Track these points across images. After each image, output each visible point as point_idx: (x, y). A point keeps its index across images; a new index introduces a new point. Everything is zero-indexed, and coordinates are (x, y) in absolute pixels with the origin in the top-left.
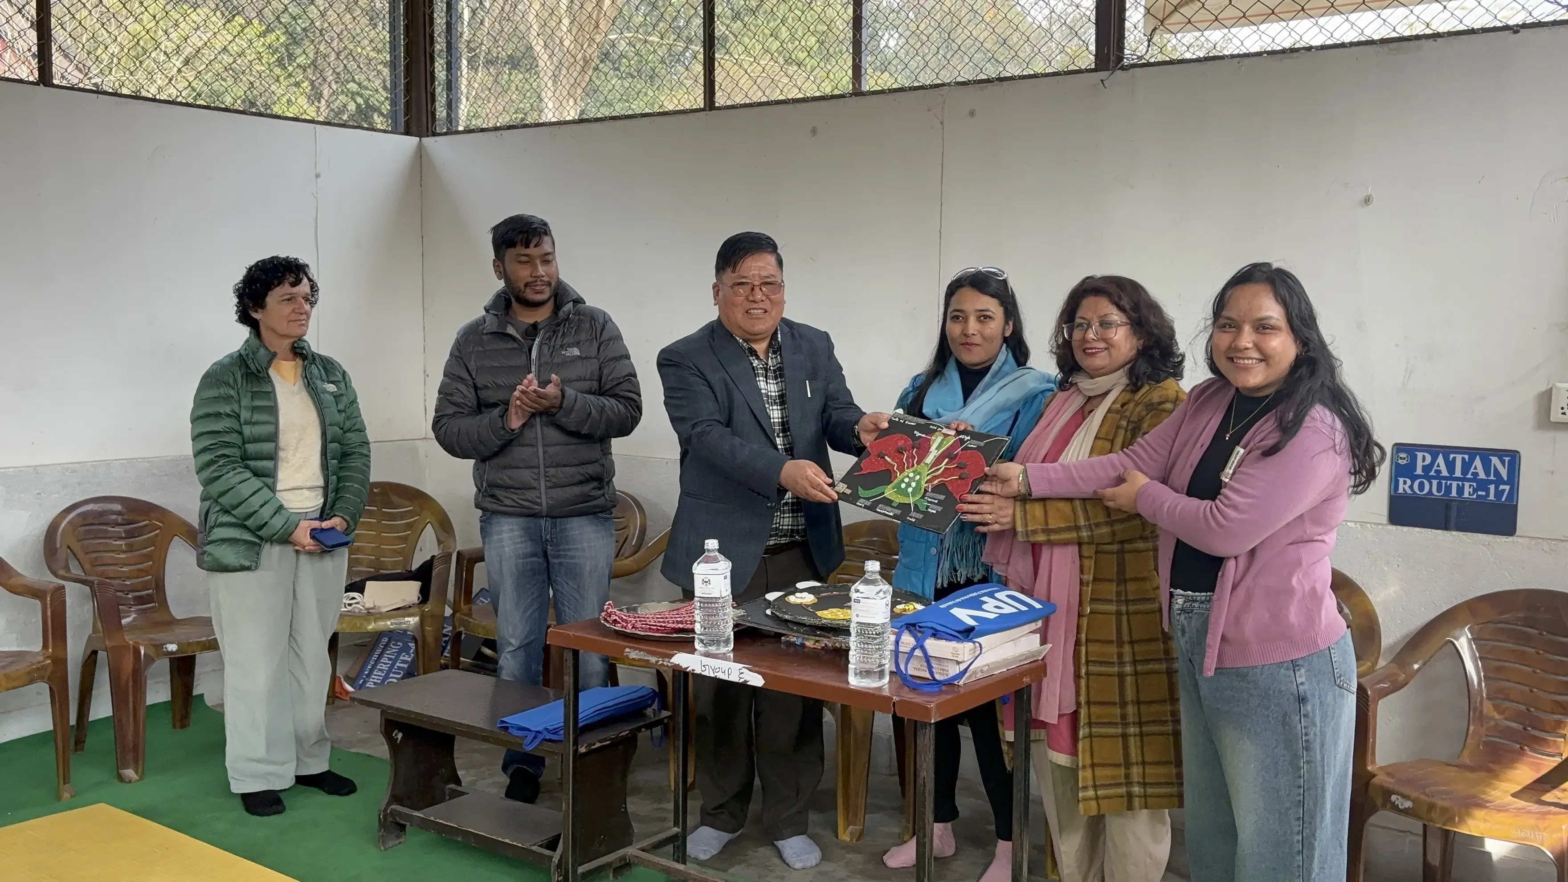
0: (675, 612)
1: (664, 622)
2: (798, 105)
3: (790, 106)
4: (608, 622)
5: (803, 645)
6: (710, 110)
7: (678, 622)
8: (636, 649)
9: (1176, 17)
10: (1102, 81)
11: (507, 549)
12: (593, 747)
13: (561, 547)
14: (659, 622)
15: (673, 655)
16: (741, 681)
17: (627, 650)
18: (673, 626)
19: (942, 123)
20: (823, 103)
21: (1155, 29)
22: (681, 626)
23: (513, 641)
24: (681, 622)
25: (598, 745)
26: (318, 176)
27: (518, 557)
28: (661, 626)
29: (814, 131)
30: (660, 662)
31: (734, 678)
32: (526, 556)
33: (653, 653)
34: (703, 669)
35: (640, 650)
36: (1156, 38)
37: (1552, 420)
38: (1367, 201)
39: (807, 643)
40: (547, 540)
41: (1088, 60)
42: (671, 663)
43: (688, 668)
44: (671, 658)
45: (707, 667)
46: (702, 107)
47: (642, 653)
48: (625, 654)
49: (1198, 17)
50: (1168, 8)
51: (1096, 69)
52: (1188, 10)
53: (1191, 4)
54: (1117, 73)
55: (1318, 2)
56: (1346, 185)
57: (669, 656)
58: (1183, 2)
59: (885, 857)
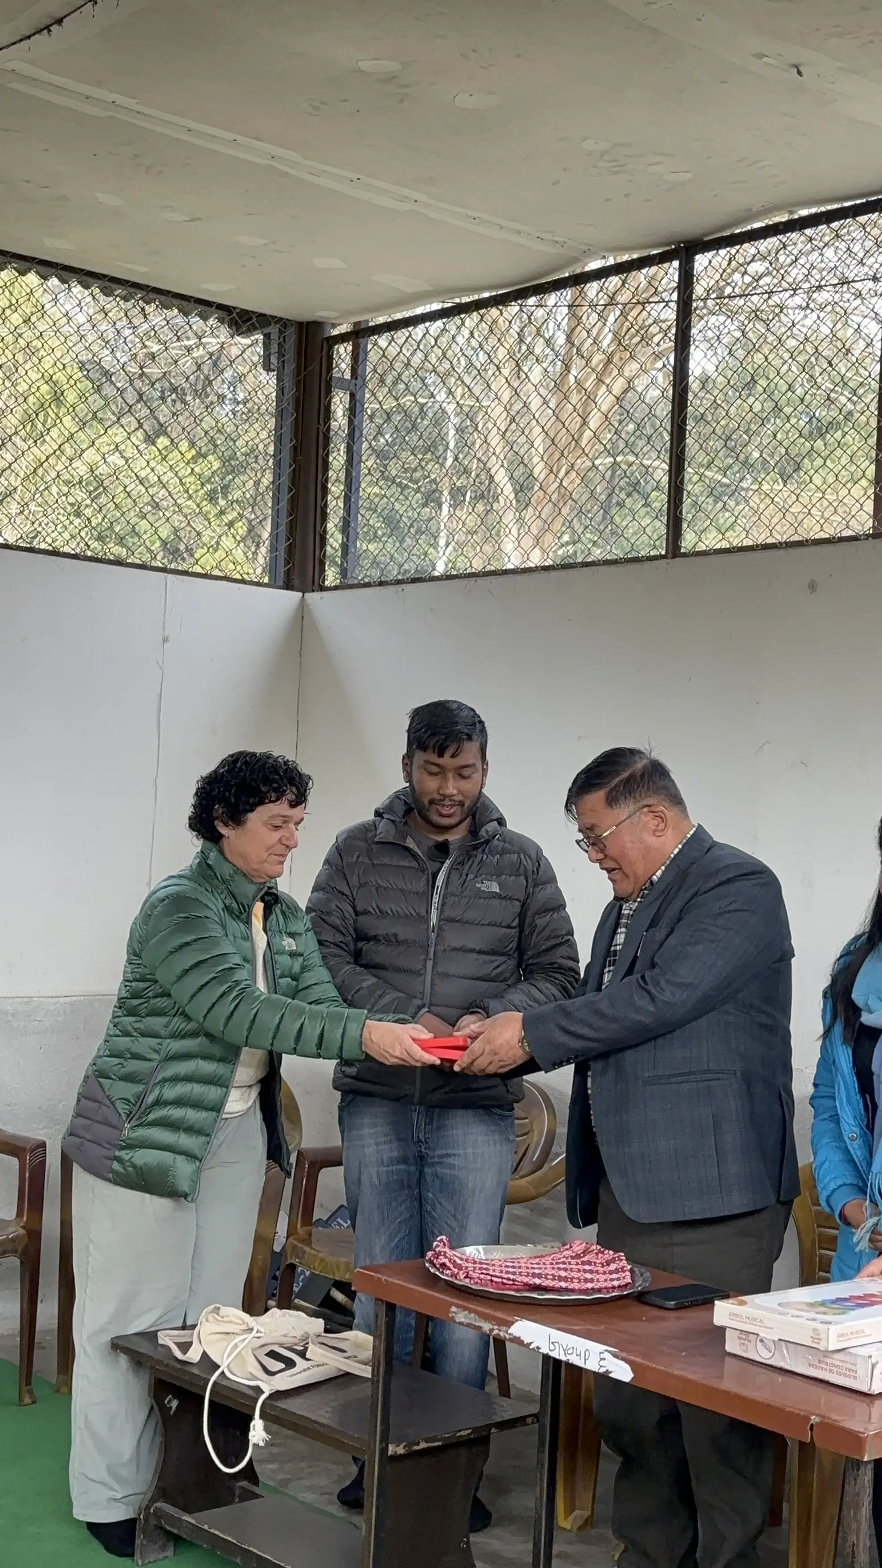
0: (537, 1260)
1: (514, 1273)
2: (792, 551)
3: (781, 552)
4: (434, 1265)
6: (673, 557)
7: (534, 1275)
8: (465, 1309)
12: (416, 1448)
13: (437, 1151)
14: (507, 1272)
15: (512, 1323)
16: (602, 1370)
17: (454, 1309)
18: (525, 1280)
20: (827, 548)
22: (537, 1281)
24: (539, 1276)
25: (423, 1445)
26: (165, 640)
27: (382, 1163)
28: (509, 1279)
29: (813, 587)
30: (496, 1332)
31: (592, 1365)
32: (392, 1162)
33: (487, 1318)
34: (552, 1347)
35: (471, 1311)
40: (420, 1141)
42: (510, 1334)
43: (531, 1343)
44: (509, 1328)
45: (556, 1345)
46: (663, 553)
47: (472, 1315)
48: (450, 1315)
57: (506, 1323)
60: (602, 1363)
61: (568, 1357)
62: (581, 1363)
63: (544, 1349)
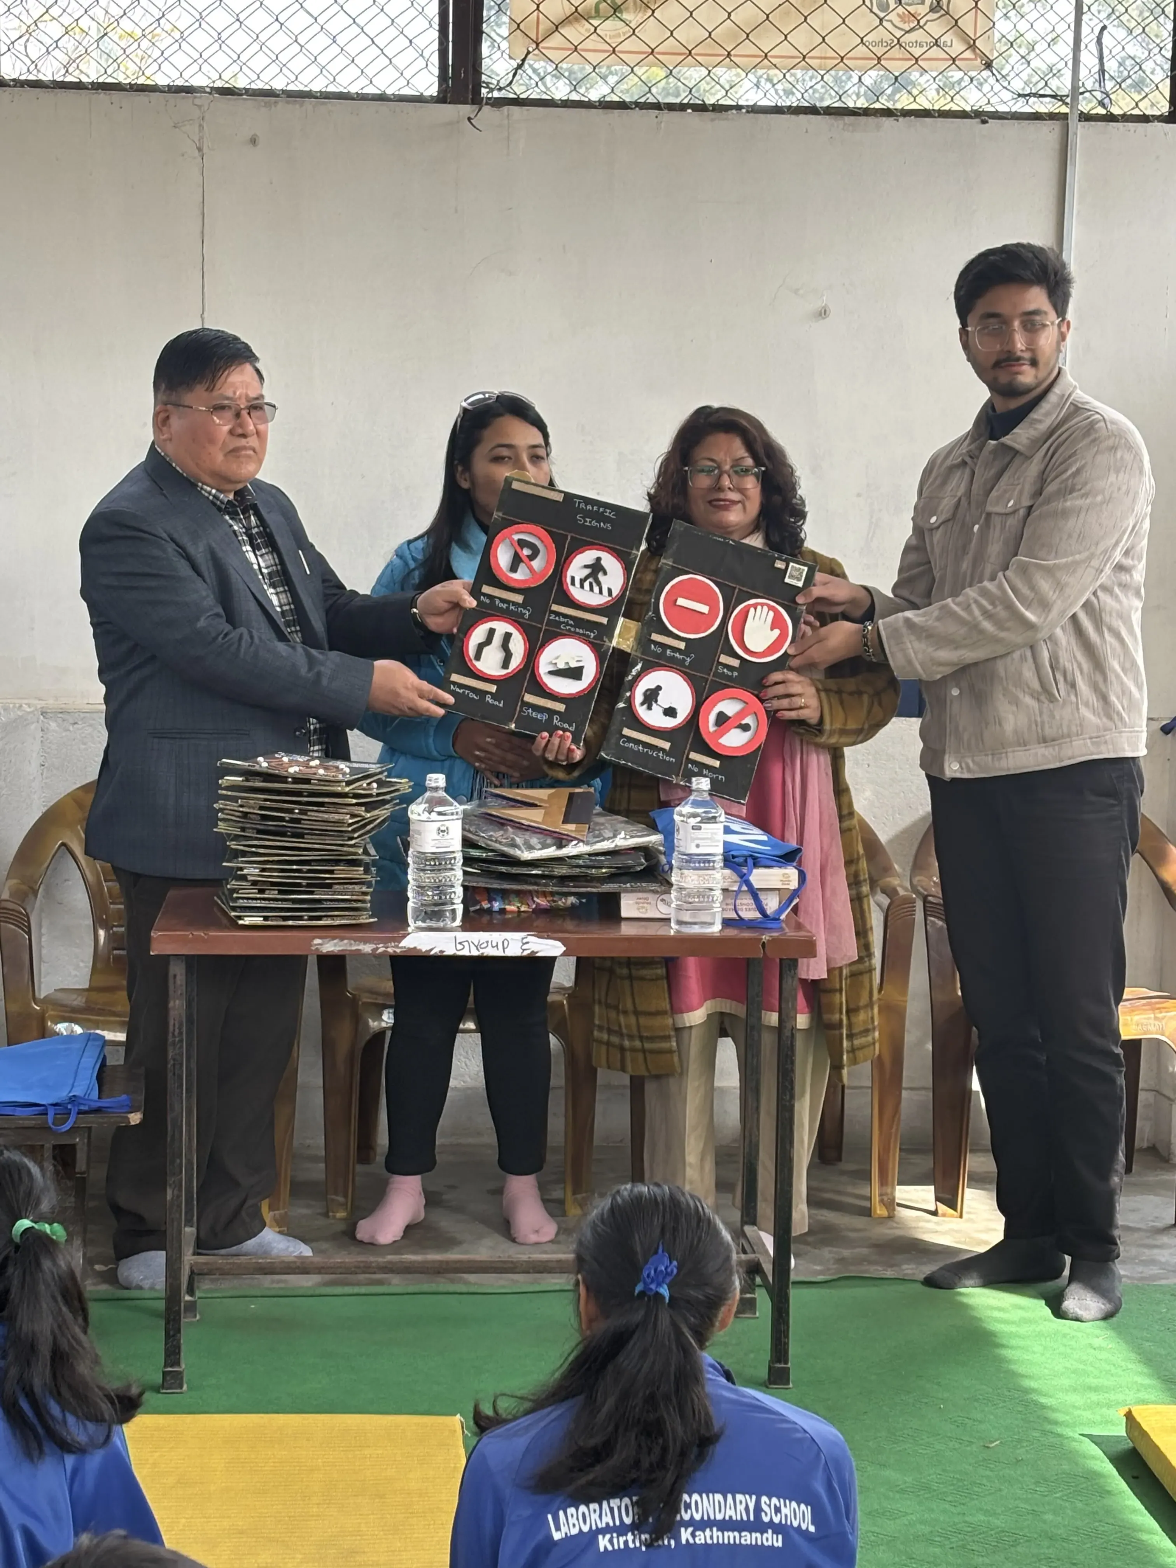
5: (503, 911)
8: (334, 938)
9: (556, 40)
10: (469, 119)
15: (403, 937)
16: (526, 953)
17: (317, 941)
21: (528, 53)
30: (380, 950)
31: (514, 950)
33: (366, 941)
34: (459, 947)
35: (342, 939)
38: (823, 313)
39: (508, 907)
42: (402, 948)
43: (431, 950)
44: (400, 942)
45: (466, 944)
47: (346, 941)
48: (313, 948)
49: (588, 44)
50: (545, 25)
51: (442, 98)
52: (574, 33)
53: (577, 25)
54: (486, 109)
55: (747, 48)
56: (796, 292)
57: (394, 940)
58: (567, 20)
59: (359, 1236)
60: (525, 947)
61: (482, 951)
62: (499, 953)
63: (450, 951)
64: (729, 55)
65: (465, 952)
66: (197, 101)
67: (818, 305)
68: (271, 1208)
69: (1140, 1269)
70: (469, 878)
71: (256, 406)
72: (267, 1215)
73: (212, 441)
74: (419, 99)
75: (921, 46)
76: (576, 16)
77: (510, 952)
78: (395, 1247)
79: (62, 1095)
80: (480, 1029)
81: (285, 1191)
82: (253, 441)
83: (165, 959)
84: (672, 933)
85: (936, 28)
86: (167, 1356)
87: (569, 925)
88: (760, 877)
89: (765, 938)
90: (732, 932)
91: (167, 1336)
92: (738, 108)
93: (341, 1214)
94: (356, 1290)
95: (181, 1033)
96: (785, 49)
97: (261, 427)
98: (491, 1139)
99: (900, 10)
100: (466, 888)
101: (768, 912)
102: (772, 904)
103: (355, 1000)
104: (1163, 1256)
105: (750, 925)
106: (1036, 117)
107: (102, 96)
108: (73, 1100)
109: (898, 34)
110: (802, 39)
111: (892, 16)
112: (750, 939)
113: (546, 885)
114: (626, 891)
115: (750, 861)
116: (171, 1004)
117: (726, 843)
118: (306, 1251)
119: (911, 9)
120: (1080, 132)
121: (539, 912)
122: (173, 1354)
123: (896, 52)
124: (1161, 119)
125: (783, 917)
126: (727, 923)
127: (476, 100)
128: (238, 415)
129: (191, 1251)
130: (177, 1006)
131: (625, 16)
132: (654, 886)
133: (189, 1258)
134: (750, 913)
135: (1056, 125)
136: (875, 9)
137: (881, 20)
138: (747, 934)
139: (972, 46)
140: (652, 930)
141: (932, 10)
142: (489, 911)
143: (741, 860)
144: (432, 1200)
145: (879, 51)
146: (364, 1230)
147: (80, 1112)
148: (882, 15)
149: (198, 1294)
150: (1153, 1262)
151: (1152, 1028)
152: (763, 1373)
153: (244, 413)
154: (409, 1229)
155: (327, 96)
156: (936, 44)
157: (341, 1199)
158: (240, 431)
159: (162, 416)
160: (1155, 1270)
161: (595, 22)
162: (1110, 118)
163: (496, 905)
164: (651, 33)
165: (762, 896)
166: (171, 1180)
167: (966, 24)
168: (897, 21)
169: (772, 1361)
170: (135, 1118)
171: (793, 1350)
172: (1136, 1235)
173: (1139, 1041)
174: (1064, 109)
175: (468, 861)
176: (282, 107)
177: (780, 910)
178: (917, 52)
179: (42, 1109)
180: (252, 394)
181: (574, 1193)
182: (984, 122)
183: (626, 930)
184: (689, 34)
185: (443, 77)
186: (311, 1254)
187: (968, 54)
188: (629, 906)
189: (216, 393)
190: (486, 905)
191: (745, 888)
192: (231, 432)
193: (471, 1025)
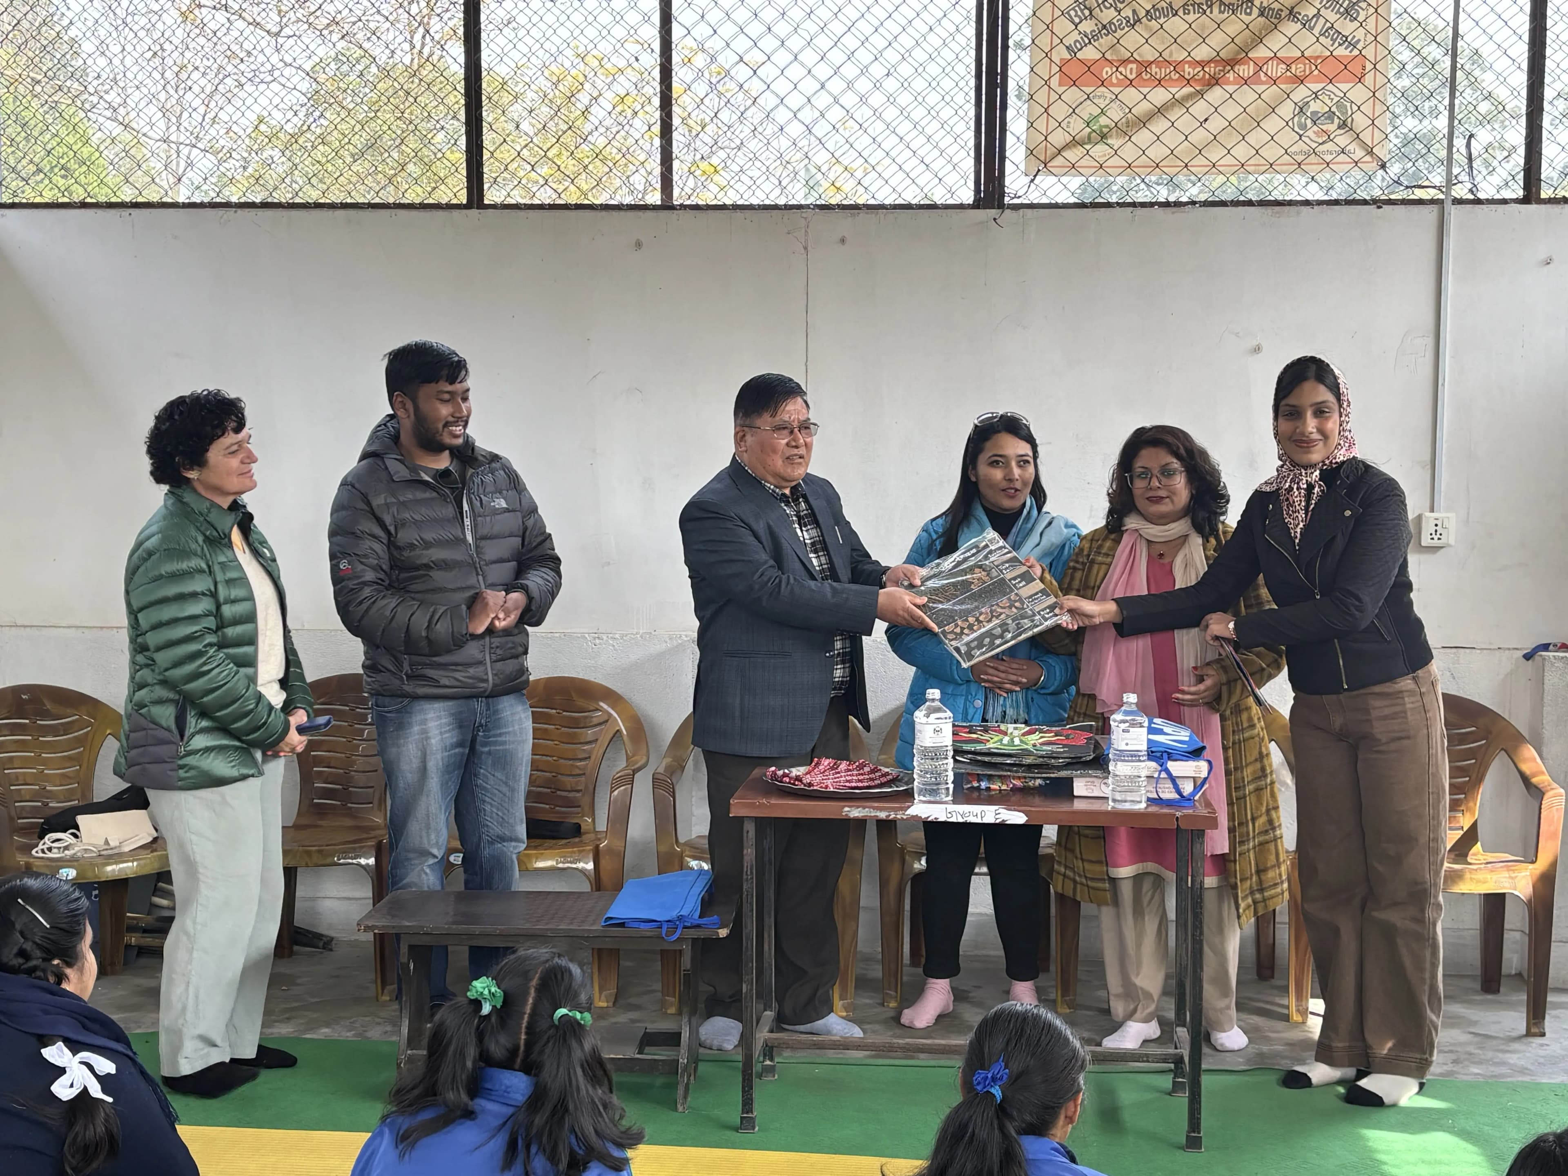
5: (988, 789)
6: (477, 208)
8: (858, 807)
9: (1059, 160)
10: (995, 219)
11: (433, 741)
13: (492, 733)
15: (909, 807)
17: (846, 809)
19: (806, 248)
21: (1039, 170)
23: (435, 851)
27: (445, 749)
30: (892, 816)
32: (452, 747)
33: (882, 810)
35: (864, 808)
36: (1038, 179)
37: (1423, 544)
38: (1257, 349)
39: (992, 786)
40: (481, 725)
41: (967, 196)
42: (908, 815)
44: (907, 811)
45: (954, 813)
46: (465, 202)
47: (867, 810)
49: (1083, 162)
50: (1051, 151)
51: (977, 204)
52: (1072, 155)
53: (1075, 150)
54: (1008, 212)
55: (1200, 160)
56: (1237, 335)
57: (901, 809)
58: (1067, 146)
59: (903, 1021)
62: (978, 820)
63: (942, 818)
64: (1186, 165)
65: (953, 820)
66: (804, 215)
67: (1255, 343)
68: (841, 999)
69: (1492, 1069)
70: (960, 765)
71: (806, 426)
72: (838, 1004)
73: (774, 451)
74: (961, 207)
75: (1331, 154)
76: (1075, 143)
77: (986, 820)
78: (927, 1032)
79: (673, 914)
80: (991, 873)
81: (851, 986)
82: (802, 451)
83: (740, 820)
84: (1109, 808)
85: (1343, 140)
86: (744, 1105)
87: (1037, 800)
88: (1177, 768)
89: (1178, 814)
90: (1153, 809)
91: (744, 1091)
92: (1193, 203)
93: (893, 1004)
94: (892, 1062)
95: (752, 873)
96: (1229, 160)
97: (808, 440)
98: (1002, 953)
99: (1315, 128)
100: (955, 775)
101: (1185, 794)
102: (1188, 788)
103: (903, 849)
104: (1513, 1059)
105: (1169, 803)
106: (1420, 202)
107: (739, 214)
108: (681, 918)
109: (1314, 145)
110: (1242, 152)
111: (1310, 133)
112: (1166, 815)
113: (1017, 772)
114: (1077, 776)
115: (1165, 756)
116: (745, 852)
117: (1149, 741)
118: (856, 1032)
119: (1324, 127)
120: (1454, 213)
121: (1015, 790)
122: (747, 1104)
123: (1313, 159)
124: (1517, 201)
125: (1197, 798)
126: (1149, 799)
127: (1001, 206)
128: (792, 432)
129: (767, 1029)
130: (749, 853)
131: (1109, 141)
132: (1099, 773)
133: (763, 1035)
134: (1169, 794)
135: (1435, 208)
136: (1296, 129)
137: (1301, 136)
138: (1166, 811)
139: (1370, 152)
140: (1096, 806)
141: (1339, 127)
142: (978, 789)
143: (1158, 754)
144: (959, 995)
145: (1299, 158)
146: (907, 1016)
147: (685, 927)
148: (1301, 132)
149: (776, 1060)
150: (1503, 1063)
151: (1507, 885)
152: (1183, 1140)
153: (796, 430)
154: (940, 1018)
155: (895, 207)
156: (1343, 152)
157: (892, 993)
158: (794, 444)
159: (741, 434)
160: (1504, 1070)
161: (1088, 147)
162: (1478, 202)
163: (983, 785)
164: (1129, 153)
165: (1178, 781)
166: (745, 978)
167: (1366, 137)
168: (1313, 136)
169: (1189, 1132)
170: (723, 933)
171: (1204, 1124)
172: (1495, 1042)
173: (1503, 895)
174: (1442, 196)
175: (957, 752)
176: (862, 215)
177: (1194, 793)
178: (1328, 158)
179: (659, 924)
180: (802, 418)
181: (1063, 996)
182: (1379, 207)
183: (1078, 805)
184: (1157, 152)
185: (977, 190)
186: (861, 1035)
187: (1368, 158)
188: (1080, 787)
189: (777, 418)
190: (975, 784)
191: (1163, 775)
192: (788, 444)
193: (985, 869)
